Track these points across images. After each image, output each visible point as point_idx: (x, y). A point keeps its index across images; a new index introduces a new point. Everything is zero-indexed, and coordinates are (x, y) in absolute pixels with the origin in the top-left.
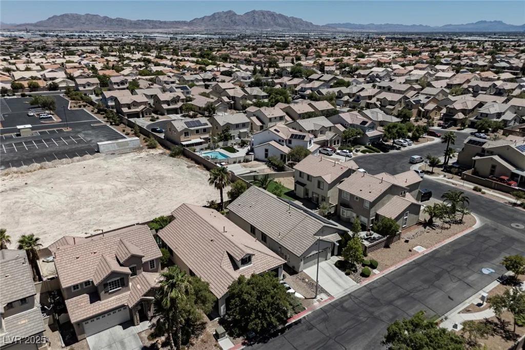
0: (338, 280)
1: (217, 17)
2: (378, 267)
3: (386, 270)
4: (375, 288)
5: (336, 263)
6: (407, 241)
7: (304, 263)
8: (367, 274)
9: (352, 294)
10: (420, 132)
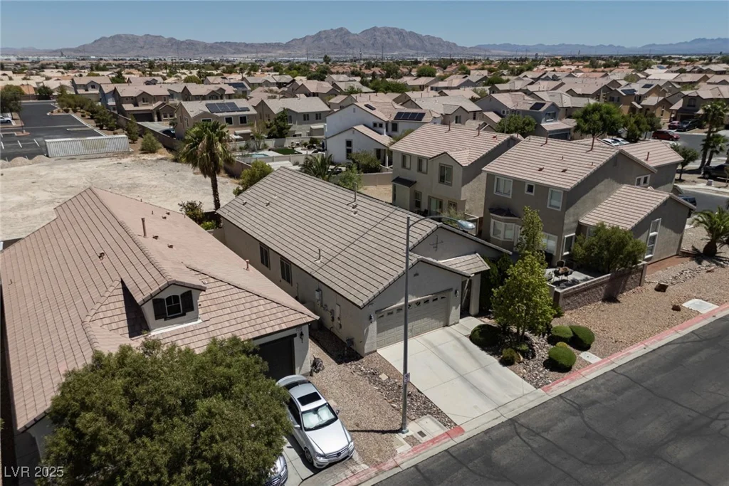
0: (479, 376)
1: (323, 36)
2: (593, 345)
3: (619, 355)
4: (593, 403)
5: (474, 332)
6: (662, 288)
7: (380, 330)
8: (563, 362)
9: (522, 421)
10: (641, 126)
